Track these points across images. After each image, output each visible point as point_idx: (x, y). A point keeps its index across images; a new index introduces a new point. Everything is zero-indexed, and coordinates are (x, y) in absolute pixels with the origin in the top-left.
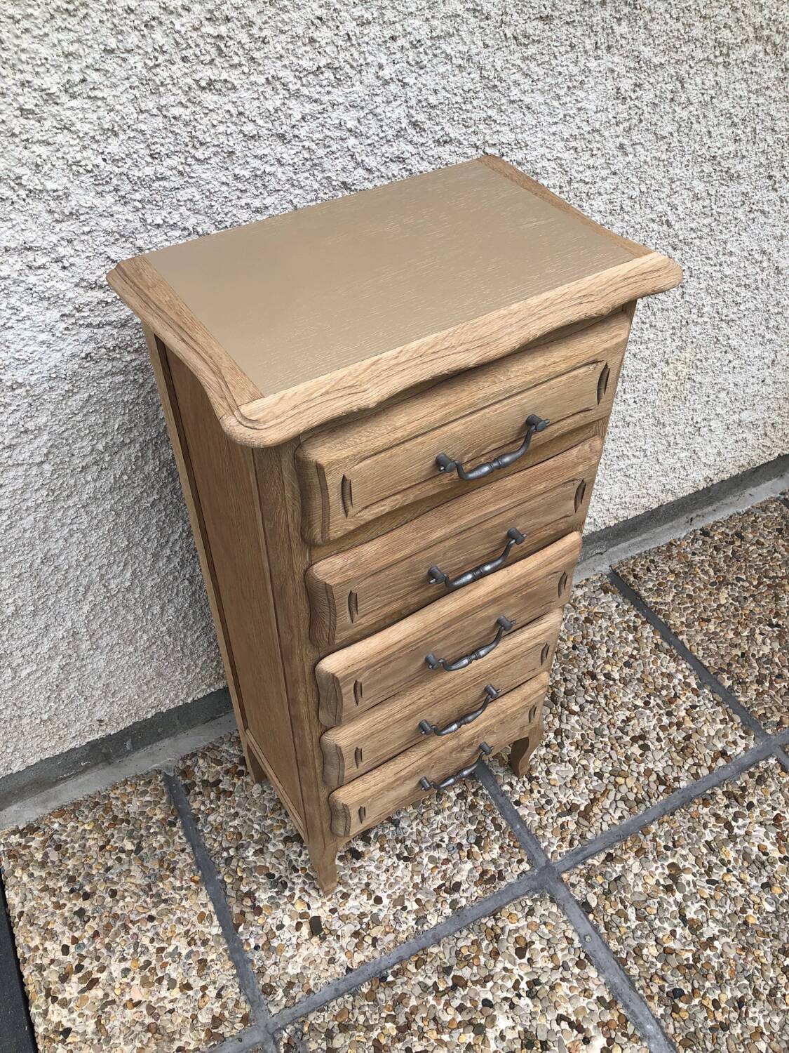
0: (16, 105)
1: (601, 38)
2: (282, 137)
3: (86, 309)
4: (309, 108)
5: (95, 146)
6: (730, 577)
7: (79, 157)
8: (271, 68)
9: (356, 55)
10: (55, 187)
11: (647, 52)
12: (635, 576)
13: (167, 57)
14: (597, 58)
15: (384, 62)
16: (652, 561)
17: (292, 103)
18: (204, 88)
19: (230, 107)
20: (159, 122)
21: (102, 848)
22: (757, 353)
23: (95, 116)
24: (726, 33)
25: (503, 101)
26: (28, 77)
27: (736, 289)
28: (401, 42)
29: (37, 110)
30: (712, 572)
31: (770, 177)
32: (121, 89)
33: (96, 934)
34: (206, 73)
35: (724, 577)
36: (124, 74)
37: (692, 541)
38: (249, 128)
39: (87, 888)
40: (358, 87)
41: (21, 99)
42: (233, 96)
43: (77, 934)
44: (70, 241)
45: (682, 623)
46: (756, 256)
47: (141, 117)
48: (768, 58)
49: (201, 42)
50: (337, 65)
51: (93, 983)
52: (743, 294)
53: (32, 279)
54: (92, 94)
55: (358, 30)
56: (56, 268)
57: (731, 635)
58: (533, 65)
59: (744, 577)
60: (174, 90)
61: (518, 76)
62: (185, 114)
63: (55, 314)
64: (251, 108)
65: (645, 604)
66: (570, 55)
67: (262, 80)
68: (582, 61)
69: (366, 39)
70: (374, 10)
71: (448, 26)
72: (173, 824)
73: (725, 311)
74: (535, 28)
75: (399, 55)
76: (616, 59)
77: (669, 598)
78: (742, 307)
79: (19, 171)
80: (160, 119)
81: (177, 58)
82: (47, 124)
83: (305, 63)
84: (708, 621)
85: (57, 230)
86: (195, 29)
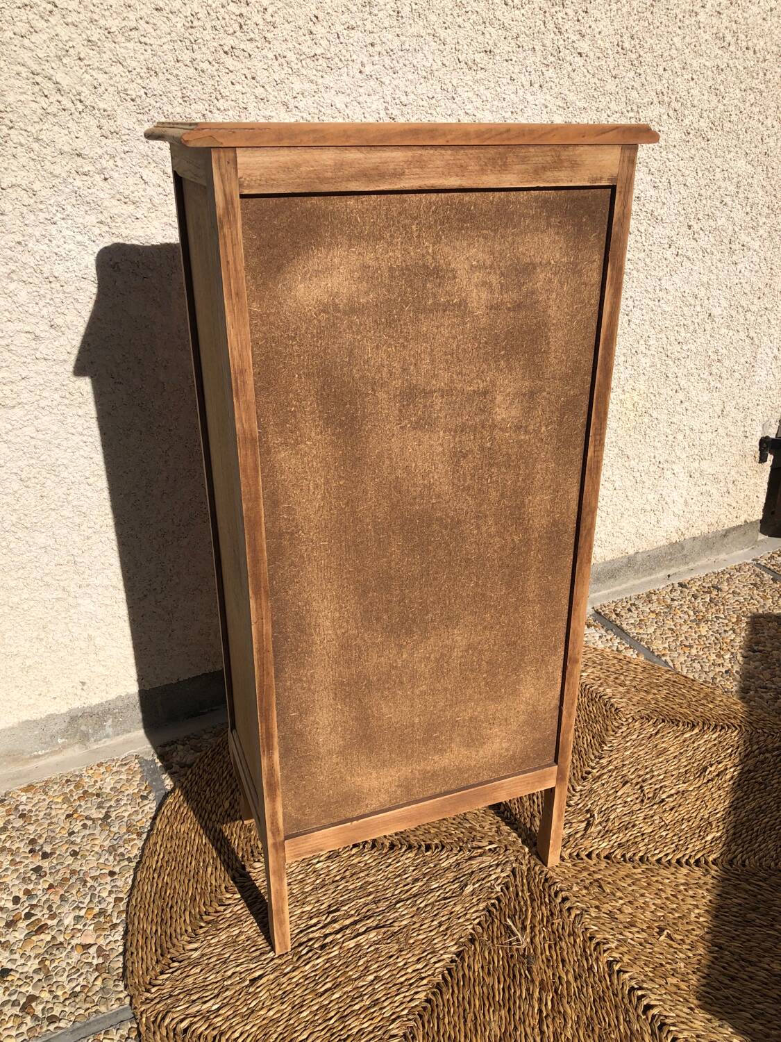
0: (84, 36)
1: (534, 77)
2: (285, 104)
3: (119, 220)
4: (307, 85)
5: (140, 81)
6: (709, 616)
7: (127, 86)
8: (279, 48)
9: (344, 52)
10: (105, 107)
11: (571, 97)
12: (617, 615)
13: (200, 23)
14: (533, 94)
15: (365, 61)
16: (634, 605)
17: (293, 79)
18: (226, 53)
19: (246, 71)
20: (191, 71)
21: (68, 816)
22: (706, 398)
23: (142, 57)
24: (634, 93)
25: (460, 112)
26: (96, 17)
27: (676, 328)
28: (378, 48)
29: (99, 44)
30: (691, 613)
31: (690, 227)
32: (164, 40)
33: (51, 886)
34: (229, 42)
35: (704, 616)
36: (168, 30)
37: (671, 591)
38: (260, 92)
39: (48, 849)
40: (345, 77)
41: (89, 32)
42: (249, 64)
43: (30, 887)
44: (112, 157)
45: (665, 648)
46: (689, 299)
47: (178, 65)
48: (671, 121)
49: (227, 17)
50: (329, 56)
51: (42, 929)
52: (683, 334)
53: (78, 183)
54: (143, 40)
55: (345, 32)
56: (98, 178)
57: (713, 657)
58: (482, 88)
59: (723, 616)
60: (204, 49)
61: (470, 94)
62: (211, 70)
63: (92, 219)
64: (262, 76)
65: (628, 634)
66: (510, 87)
67: (271, 55)
68: (521, 92)
69: (351, 40)
70: (357, 19)
71: (414, 43)
72: (144, 798)
73: (669, 347)
74: (481, 58)
75: (376, 58)
76: (548, 97)
77: (651, 630)
78: (685, 347)
79: (79, 88)
80: (192, 70)
81: (208, 26)
82: (105, 57)
83: (305, 49)
84: (691, 647)
85: (103, 144)
86: (223, 6)
